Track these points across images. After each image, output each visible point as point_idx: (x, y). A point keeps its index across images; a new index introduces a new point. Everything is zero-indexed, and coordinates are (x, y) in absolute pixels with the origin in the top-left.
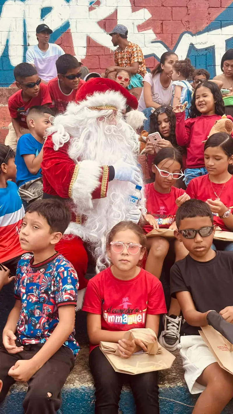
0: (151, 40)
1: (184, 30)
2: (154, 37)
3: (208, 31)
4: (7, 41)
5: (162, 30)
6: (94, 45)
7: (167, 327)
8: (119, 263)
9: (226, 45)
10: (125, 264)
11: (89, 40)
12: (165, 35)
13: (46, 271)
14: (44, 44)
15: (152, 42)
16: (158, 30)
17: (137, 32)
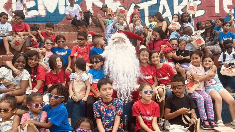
0: (119, 5)
1: (132, 2)
2: (120, 4)
3: (142, 3)
4: (58, 3)
5: (123, 2)
6: (95, 6)
7: (160, 122)
8: (147, 98)
9: (149, 8)
10: (149, 98)
11: (93, 4)
12: (124, 4)
13: (113, 104)
14: (72, 5)
15: (119, 6)
16: (122, 2)
17: (113, 2)
